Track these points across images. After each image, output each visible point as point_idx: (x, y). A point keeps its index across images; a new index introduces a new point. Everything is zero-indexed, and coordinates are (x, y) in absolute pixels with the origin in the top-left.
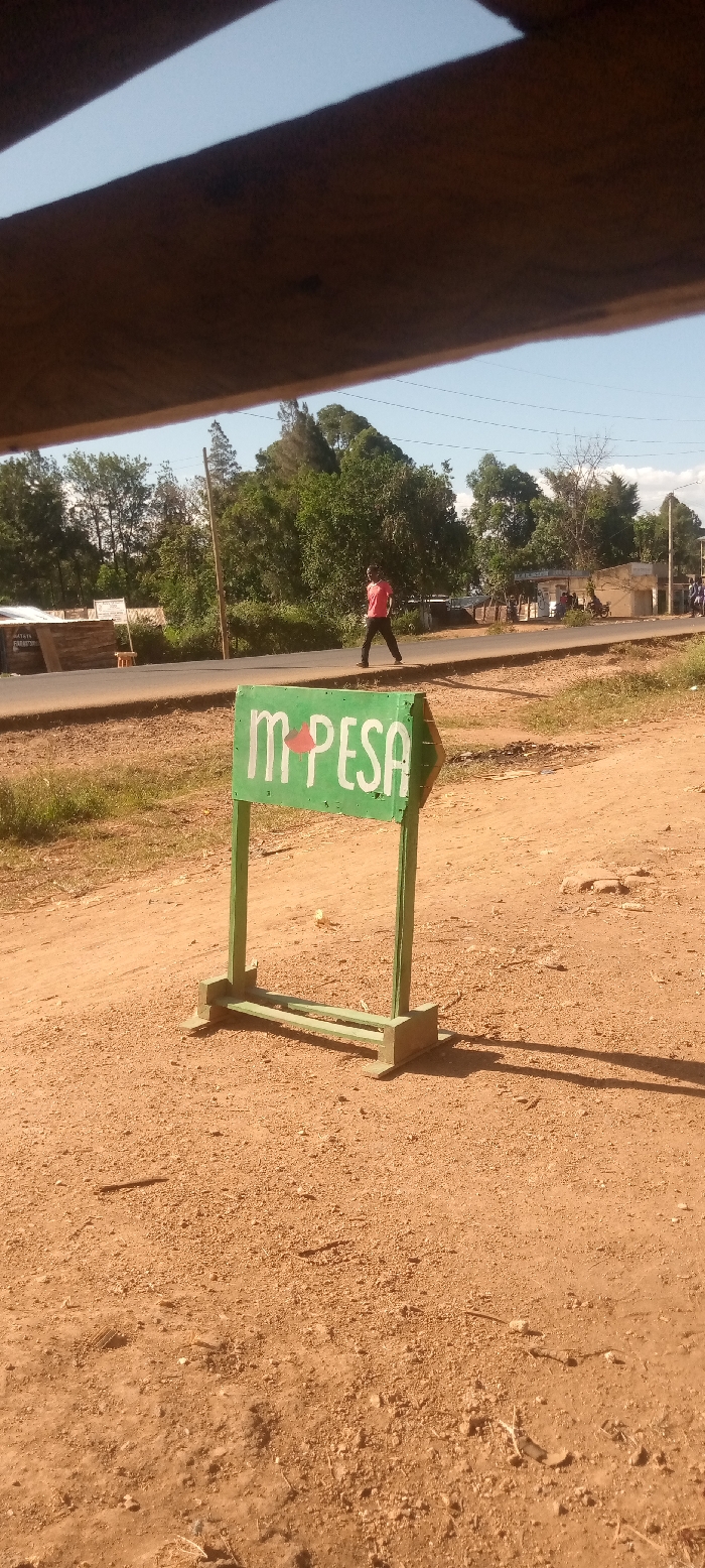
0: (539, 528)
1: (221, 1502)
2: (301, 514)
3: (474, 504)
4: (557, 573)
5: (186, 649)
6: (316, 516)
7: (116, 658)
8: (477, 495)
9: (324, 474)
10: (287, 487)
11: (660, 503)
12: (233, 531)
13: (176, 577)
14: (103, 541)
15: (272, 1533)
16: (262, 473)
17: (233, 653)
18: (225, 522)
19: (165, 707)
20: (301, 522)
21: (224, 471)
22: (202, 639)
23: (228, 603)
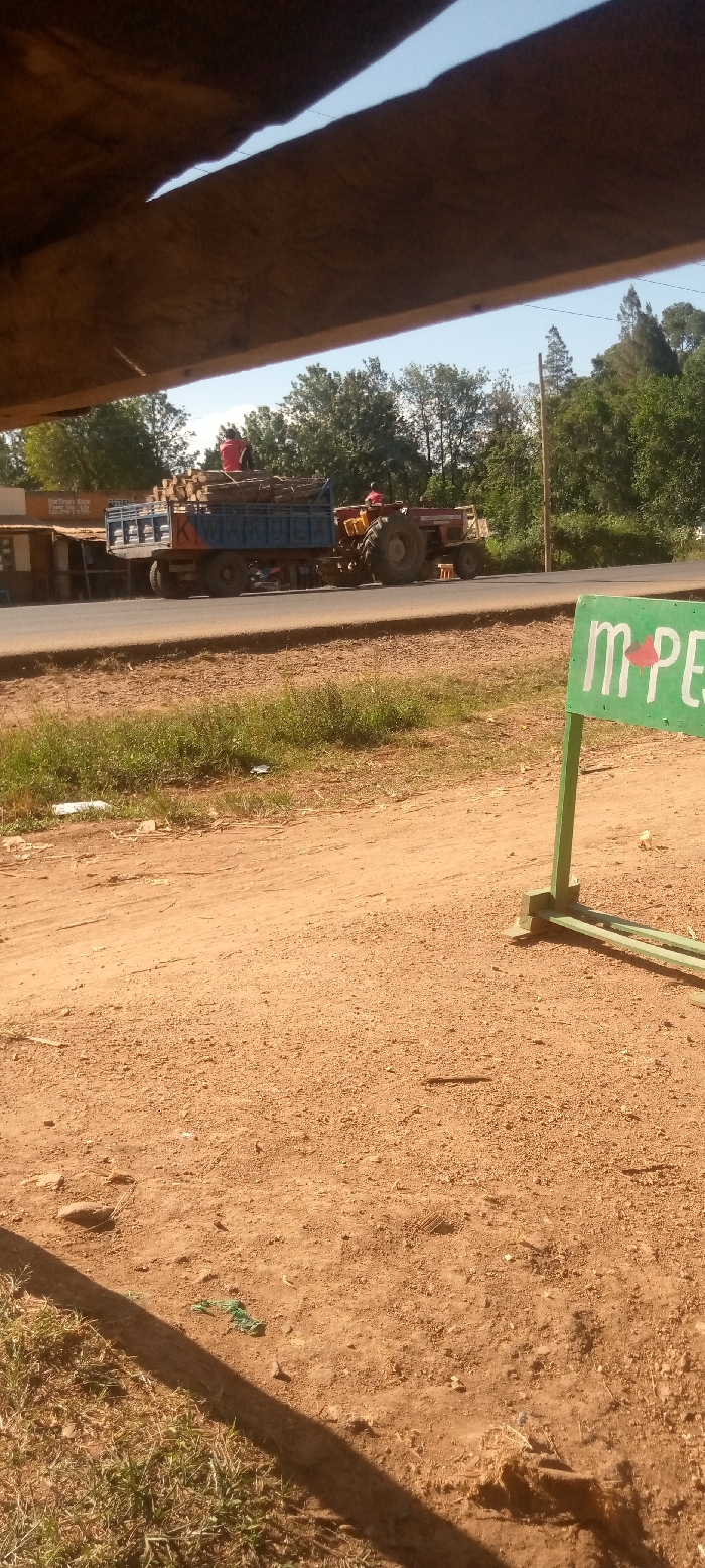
1: (544, 1398)
2: (635, 420)
5: (507, 562)
6: (651, 420)
7: (439, 570)
9: (665, 377)
10: (623, 392)
12: (562, 439)
13: (502, 487)
14: (432, 452)
15: (594, 1438)
16: (598, 380)
17: (555, 567)
18: (557, 432)
19: (486, 619)
20: (635, 428)
21: (559, 377)
22: (524, 552)
23: (553, 512)
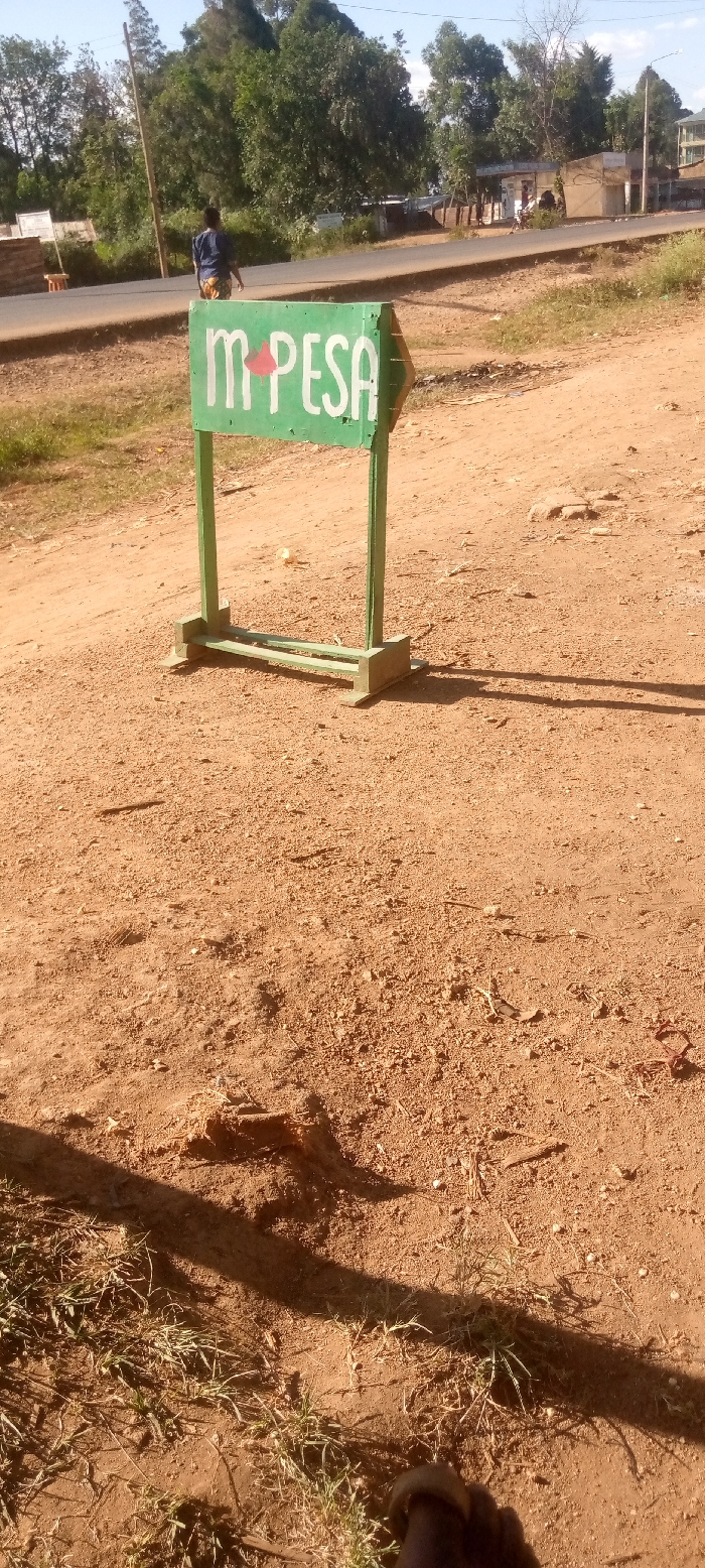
0: (503, 113)
1: (239, 1060)
2: (236, 102)
3: (432, 84)
4: (523, 166)
5: (119, 269)
6: (254, 103)
7: (47, 281)
8: (434, 73)
9: (260, 51)
10: (219, 69)
11: (636, 79)
12: (162, 125)
13: (103, 183)
14: (19, 143)
15: (285, 1083)
16: (193, 52)
17: (174, 272)
18: (155, 115)
20: (238, 109)
21: (147, 51)
22: (137, 256)
23: (163, 212)
